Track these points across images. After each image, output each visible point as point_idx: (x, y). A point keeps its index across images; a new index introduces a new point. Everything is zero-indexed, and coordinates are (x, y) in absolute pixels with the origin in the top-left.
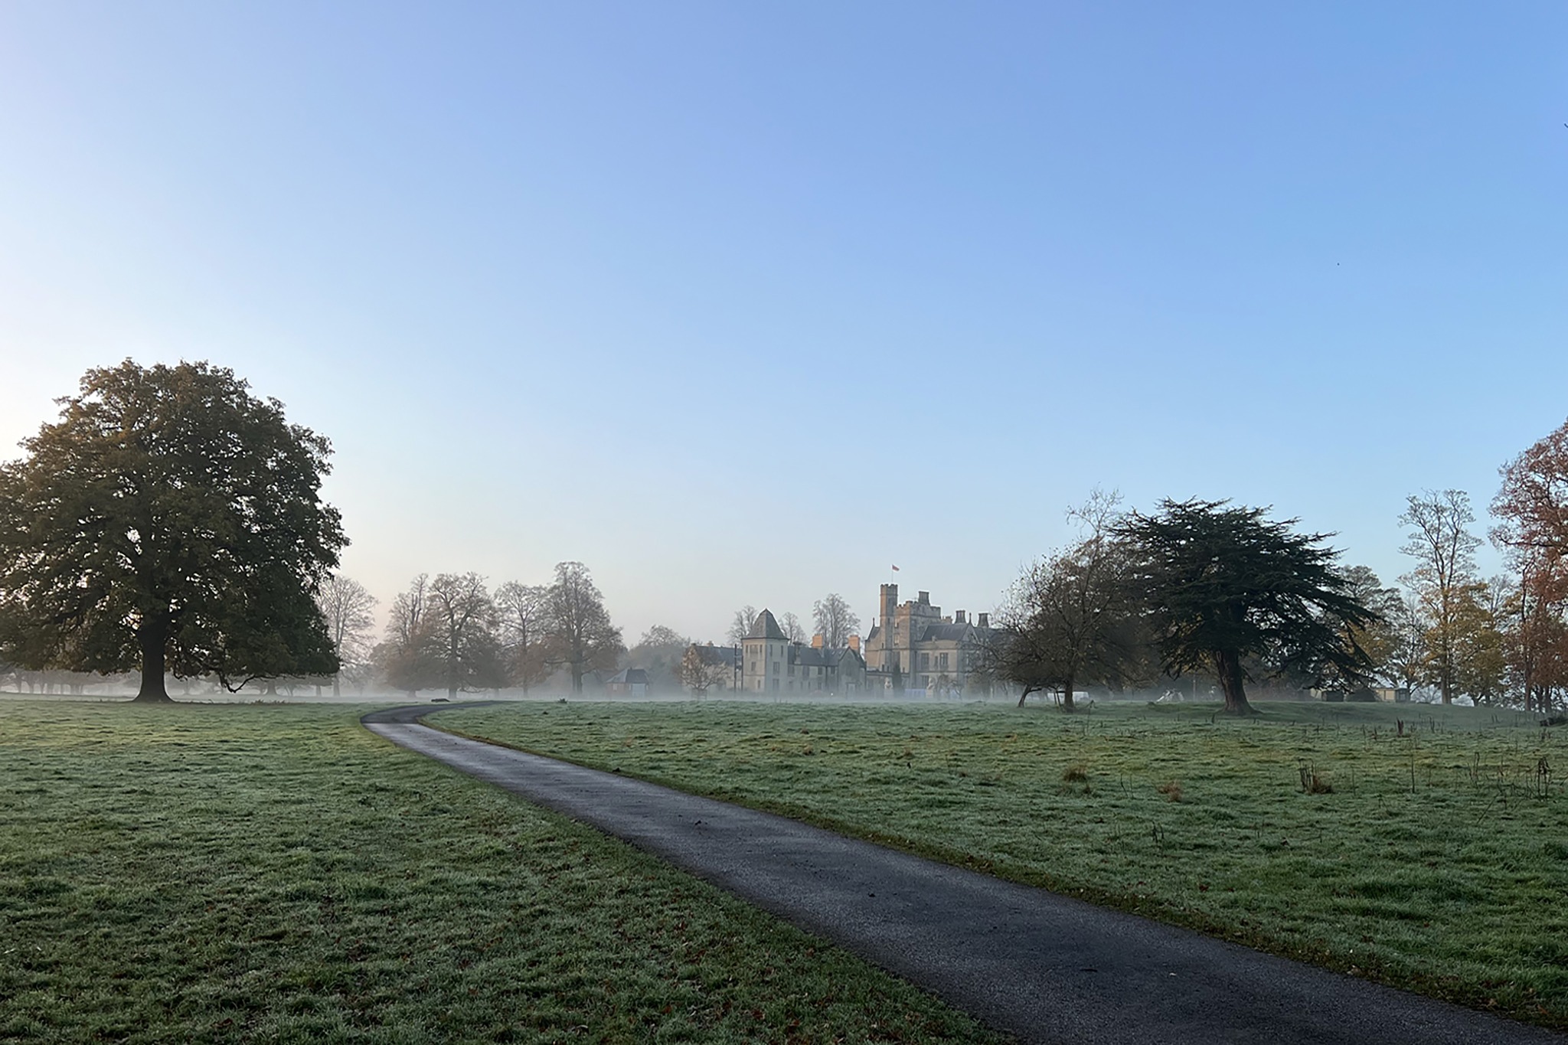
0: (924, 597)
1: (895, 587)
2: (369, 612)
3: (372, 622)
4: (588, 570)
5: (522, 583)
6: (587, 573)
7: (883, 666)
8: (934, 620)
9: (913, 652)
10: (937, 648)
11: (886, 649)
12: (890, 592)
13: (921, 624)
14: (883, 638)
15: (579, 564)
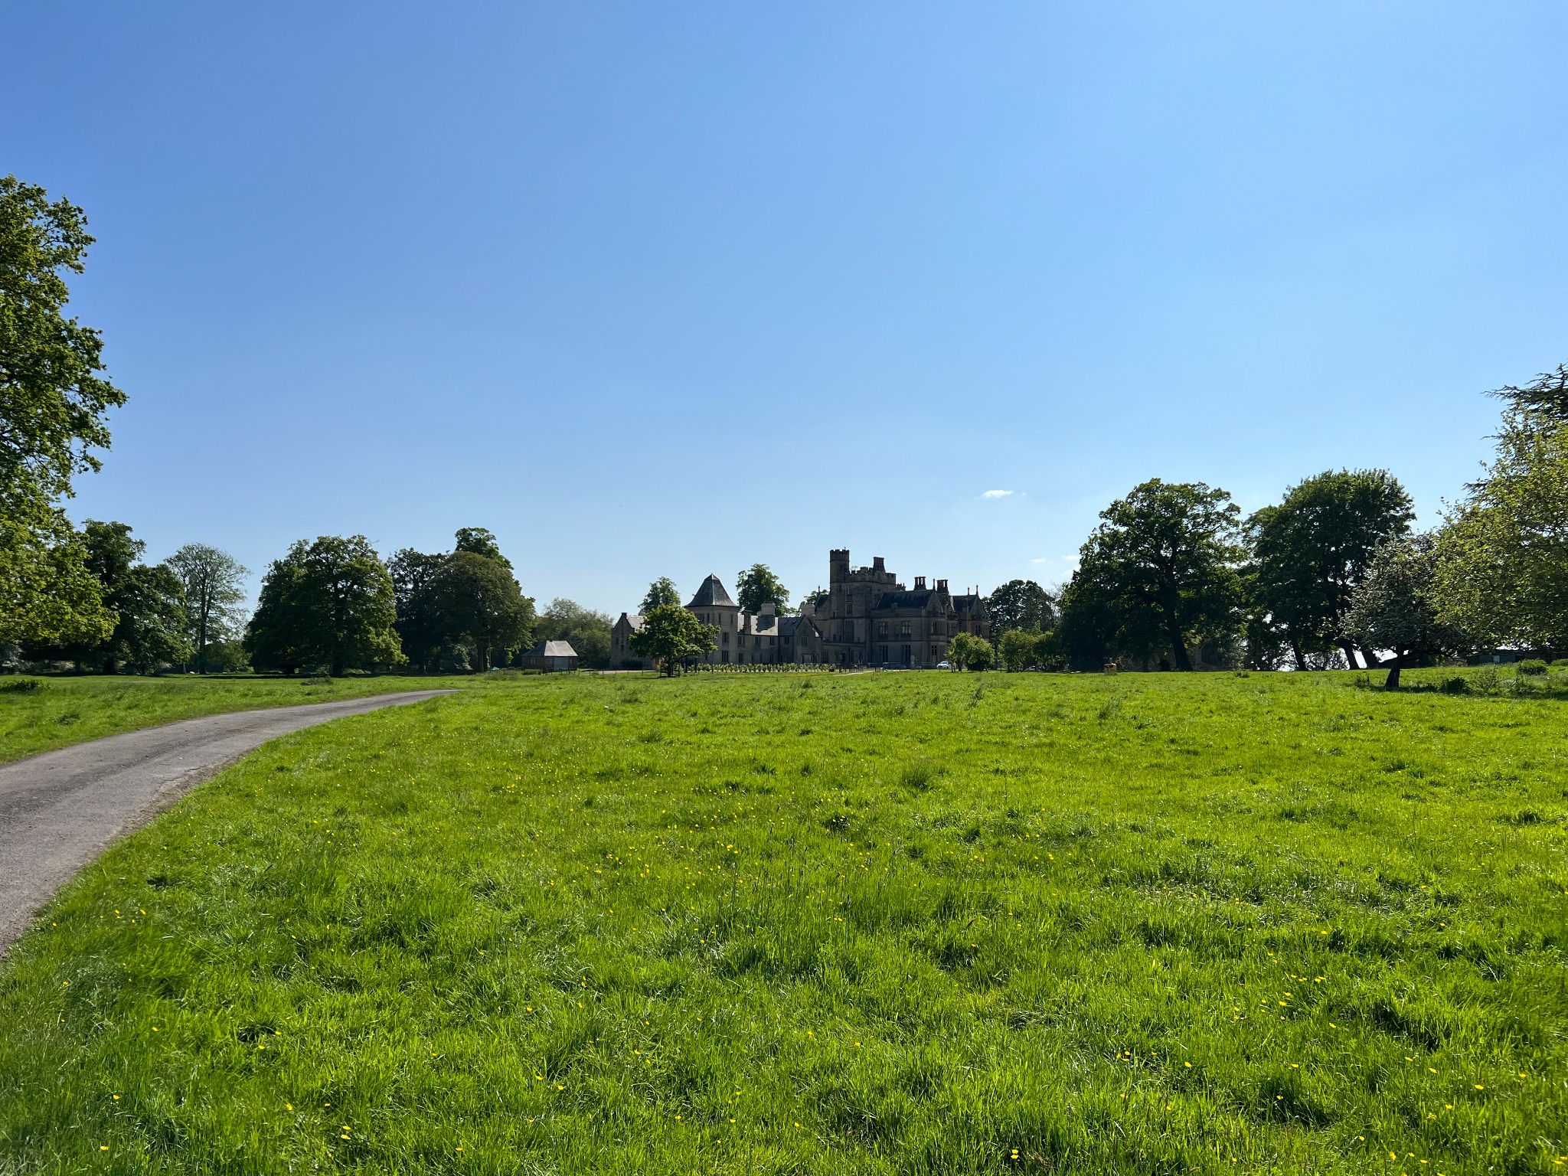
0: (879, 562)
1: (846, 553)
2: (241, 583)
3: (244, 594)
4: (493, 537)
5: (418, 550)
6: (493, 541)
7: (835, 635)
8: (889, 587)
9: (868, 621)
10: (897, 616)
11: (838, 618)
12: (839, 559)
13: (876, 592)
14: (834, 606)
15: (484, 530)
